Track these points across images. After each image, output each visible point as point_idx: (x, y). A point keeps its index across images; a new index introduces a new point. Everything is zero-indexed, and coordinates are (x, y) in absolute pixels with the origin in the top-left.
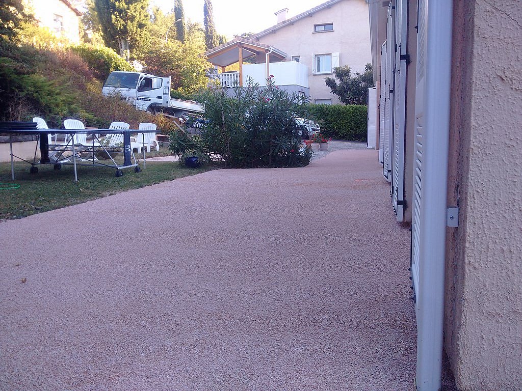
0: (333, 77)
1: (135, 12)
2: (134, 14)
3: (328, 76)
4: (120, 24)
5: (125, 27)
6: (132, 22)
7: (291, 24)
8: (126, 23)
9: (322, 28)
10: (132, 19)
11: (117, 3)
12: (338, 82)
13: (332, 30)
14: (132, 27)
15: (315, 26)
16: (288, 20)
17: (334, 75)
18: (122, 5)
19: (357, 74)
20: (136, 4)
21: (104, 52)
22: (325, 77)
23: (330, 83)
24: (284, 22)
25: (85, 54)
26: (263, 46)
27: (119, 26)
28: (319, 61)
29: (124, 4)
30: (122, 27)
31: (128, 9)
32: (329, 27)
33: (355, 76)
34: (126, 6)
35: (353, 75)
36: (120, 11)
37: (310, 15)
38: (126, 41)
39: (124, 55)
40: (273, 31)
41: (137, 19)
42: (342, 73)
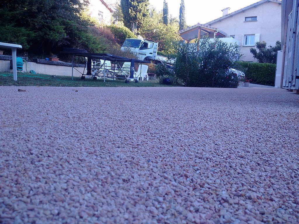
0: (255, 48)
1: (142, 7)
2: (141, 8)
3: (252, 47)
4: (133, 14)
5: (136, 16)
6: (139, 13)
7: (231, 16)
8: (137, 14)
9: (250, 19)
10: (140, 11)
11: (132, 3)
12: (258, 51)
13: (256, 20)
14: (139, 16)
15: (246, 18)
16: (229, 14)
17: (256, 47)
18: (135, 3)
19: (270, 47)
20: (142, 3)
21: (123, 29)
22: (250, 48)
23: (253, 51)
24: (227, 15)
25: (113, 30)
26: (213, 28)
27: (133, 15)
28: (246, 39)
29: (136, 3)
30: (134, 16)
31: (138, 6)
32: (254, 18)
33: (269, 48)
34: (137, 4)
35: (267, 47)
36: (134, 7)
37: (243, 11)
38: (136, 24)
39: (134, 31)
40: (220, 21)
41: (142, 12)
42: (261, 46)
